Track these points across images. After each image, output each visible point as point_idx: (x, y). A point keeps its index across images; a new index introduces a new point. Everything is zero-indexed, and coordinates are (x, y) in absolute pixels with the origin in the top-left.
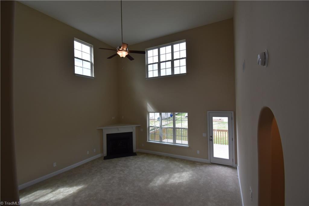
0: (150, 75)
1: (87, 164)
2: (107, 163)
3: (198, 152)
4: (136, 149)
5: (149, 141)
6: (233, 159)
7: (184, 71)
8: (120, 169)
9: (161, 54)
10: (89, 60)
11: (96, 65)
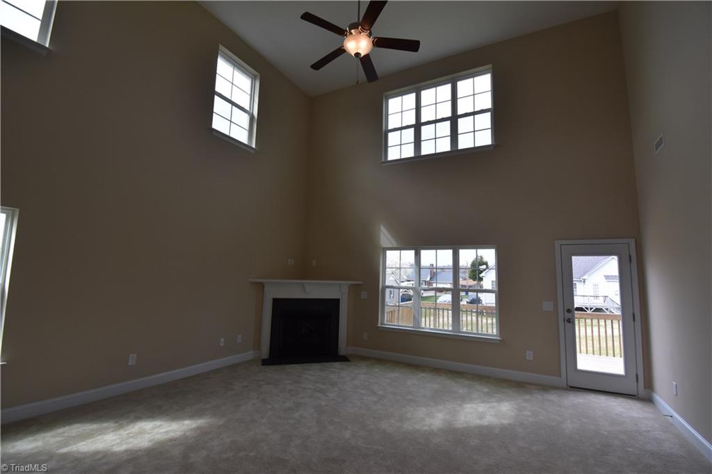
0: (393, 154)
1: (217, 371)
2: (273, 372)
3: (530, 355)
4: (347, 346)
5: (381, 324)
6: (637, 375)
7: (485, 139)
8: (311, 386)
9: (422, 105)
10: (247, 108)
11: (263, 121)
